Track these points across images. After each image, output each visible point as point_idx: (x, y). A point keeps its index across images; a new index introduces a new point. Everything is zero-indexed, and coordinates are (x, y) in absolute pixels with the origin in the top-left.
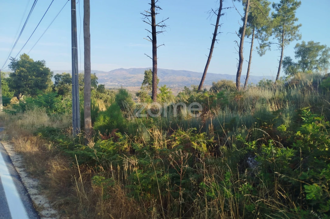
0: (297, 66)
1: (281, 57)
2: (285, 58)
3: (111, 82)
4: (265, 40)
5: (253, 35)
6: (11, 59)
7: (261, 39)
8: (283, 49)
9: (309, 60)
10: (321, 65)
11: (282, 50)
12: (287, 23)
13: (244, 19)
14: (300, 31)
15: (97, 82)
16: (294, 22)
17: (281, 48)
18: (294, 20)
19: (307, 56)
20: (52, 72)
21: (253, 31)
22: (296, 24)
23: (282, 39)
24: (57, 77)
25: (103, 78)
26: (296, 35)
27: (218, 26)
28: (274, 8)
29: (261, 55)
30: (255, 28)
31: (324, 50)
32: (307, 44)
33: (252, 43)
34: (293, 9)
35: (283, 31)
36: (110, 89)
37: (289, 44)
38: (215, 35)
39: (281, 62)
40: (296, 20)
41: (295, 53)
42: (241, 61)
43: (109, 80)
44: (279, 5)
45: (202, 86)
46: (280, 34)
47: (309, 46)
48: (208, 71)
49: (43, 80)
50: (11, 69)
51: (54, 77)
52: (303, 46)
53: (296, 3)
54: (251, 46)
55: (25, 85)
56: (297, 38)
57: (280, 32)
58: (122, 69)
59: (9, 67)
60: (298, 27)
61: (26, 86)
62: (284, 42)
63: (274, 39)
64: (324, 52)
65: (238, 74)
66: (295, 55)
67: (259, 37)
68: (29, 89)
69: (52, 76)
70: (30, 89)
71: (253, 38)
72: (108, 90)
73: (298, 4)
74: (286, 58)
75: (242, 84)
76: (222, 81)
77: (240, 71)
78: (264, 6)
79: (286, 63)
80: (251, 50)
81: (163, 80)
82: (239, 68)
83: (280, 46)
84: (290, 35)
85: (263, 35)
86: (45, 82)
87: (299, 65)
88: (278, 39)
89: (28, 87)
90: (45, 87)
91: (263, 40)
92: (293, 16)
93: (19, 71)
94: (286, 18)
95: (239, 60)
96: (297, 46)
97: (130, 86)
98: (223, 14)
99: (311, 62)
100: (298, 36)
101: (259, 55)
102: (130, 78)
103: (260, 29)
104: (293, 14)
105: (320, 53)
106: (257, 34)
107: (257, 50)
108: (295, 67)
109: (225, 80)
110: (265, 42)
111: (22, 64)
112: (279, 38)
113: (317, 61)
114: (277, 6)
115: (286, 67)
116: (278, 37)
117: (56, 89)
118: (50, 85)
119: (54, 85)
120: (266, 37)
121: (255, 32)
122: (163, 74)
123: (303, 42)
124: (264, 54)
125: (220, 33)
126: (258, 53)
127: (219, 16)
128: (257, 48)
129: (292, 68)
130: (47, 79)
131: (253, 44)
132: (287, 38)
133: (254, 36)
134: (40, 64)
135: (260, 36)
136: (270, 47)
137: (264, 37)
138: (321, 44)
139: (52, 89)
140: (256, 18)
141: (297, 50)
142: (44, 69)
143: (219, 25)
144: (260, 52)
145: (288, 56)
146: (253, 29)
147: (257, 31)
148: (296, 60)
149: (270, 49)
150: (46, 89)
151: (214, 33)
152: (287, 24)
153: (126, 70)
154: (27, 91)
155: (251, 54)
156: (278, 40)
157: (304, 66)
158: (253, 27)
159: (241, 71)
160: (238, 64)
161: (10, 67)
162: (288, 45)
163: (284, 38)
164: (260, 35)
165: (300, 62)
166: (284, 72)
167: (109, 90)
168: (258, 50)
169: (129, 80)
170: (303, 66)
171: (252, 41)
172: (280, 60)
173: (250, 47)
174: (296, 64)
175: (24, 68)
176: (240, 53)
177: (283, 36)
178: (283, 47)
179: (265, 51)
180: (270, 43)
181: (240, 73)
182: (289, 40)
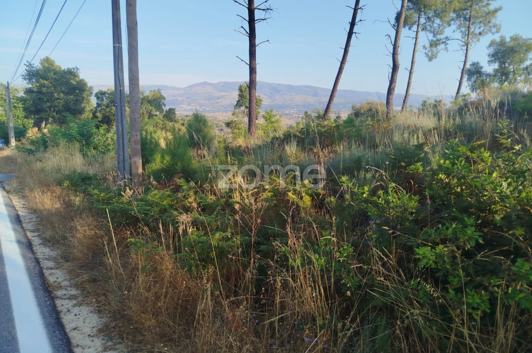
0: (492, 78)
1: (465, 62)
2: (471, 65)
3: (189, 104)
4: (439, 33)
5: (418, 25)
6: (28, 64)
7: (431, 32)
8: (469, 48)
9: (511, 67)
11: (467, 50)
12: (477, 4)
15: (163, 104)
16: (491, 2)
17: (465, 48)
19: (508, 61)
20: (91, 88)
21: (419, 17)
22: (493, 6)
23: (467, 32)
24: (100, 95)
25: (176, 98)
26: (491, 25)
27: (357, 10)
29: (430, 59)
30: (423, 13)
32: (508, 40)
33: (416, 38)
35: (470, 18)
36: (187, 116)
37: (478, 41)
38: (353, 24)
39: (464, 72)
41: (489, 55)
42: (395, 68)
43: (185, 101)
46: (466, 24)
47: (512, 44)
48: (340, 87)
49: (76, 101)
50: (26, 81)
51: (94, 95)
52: (502, 43)
54: (415, 44)
55: (50, 107)
56: (494, 30)
57: (465, 19)
58: (205, 84)
59: (23, 77)
60: (496, 11)
61: (50, 110)
62: (470, 37)
63: (454, 31)
65: (390, 90)
66: (488, 59)
67: (428, 28)
68: (55, 114)
69: (91, 93)
70: (57, 114)
71: (418, 29)
72: (183, 117)
74: (473, 64)
75: (396, 107)
76: (368, 104)
77: (393, 86)
79: (474, 72)
80: (414, 51)
81: (272, 102)
82: (392, 81)
83: (463, 44)
84: (482, 25)
85: (435, 25)
86: (81, 103)
87: (495, 76)
88: (461, 31)
89: (54, 112)
90: (81, 112)
91: (435, 33)
93: (38, 84)
95: (392, 67)
96: (492, 43)
97: (219, 111)
99: (514, 71)
100: (495, 26)
101: (426, 59)
102: (219, 98)
103: (430, 15)
106: (425, 23)
107: (424, 51)
108: (488, 80)
109: (372, 101)
110: (439, 37)
111: (43, 74)
112: (463, 29)
116: (462, 29)
117: (98, 114)
118: (88, 109)
119: (95, 108)
120: (441, 28)
121: (422, 21)
122: (272, 91)
123: (502, 38)
124: (435, 58)
125: (360, 20)
126: (425, 55)
128: (424, 47)
129: (483, 82)
130: (83, 98)
131: (418, 41)
132: (477, 31)
133: (419, 27)
134: (71, 73)
135: (431, 27)
136: (447, 46)
137: (437, 28)
139: (91, 116)
141: (491, 50)
142: (77, 82)
143: (360, 8)
144: (430, 54)
145: (475, 60)
146: (419, 15)
147: (425, 19)
148: (489, 68)
149: (446, 49)
150: (82, 114)
151: (351, 22)
152: (478, 6)
153: (212, 85)
154: (53, 117)
155: (414, 56)
156: (461, 34)
157: (503, 78)
158: (419, 11)
159: (395, 86)
160: (391, 74)
161: (24, 79)
162: (477, 42)
163: (471, 30)
164: (430, 25)
165: (496, 71)
166: (468, 88)
167: (185, 118)
168: (426, 51)
169: (217, 101)
170: (502, 78)
171: (417, 35)
172: (462, 68)
173: (414, 45)
174: (488, 75)
175: (46, 80)
176: (394, 55)
177: (469, 27)
178: (469, 46)
179: (438, 52)
180: (446, 38)
181: (393, 89)
182: (480, 34)
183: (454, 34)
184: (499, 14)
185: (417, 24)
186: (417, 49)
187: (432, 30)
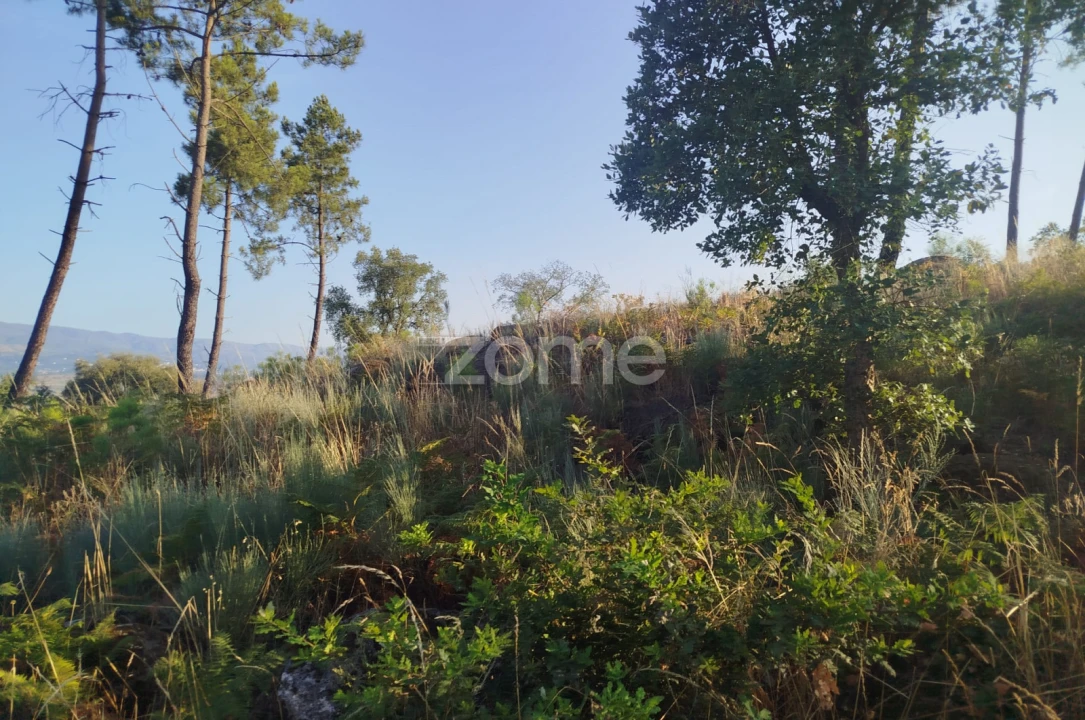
0: (368, 316)
1: (320, 286)
2: (331, 292)
4: (269, 228)
5: (227, 207)
7: (253, 224)
8: (323, 262)
9: (395, 300)
10: (424, 317)
11: (321, 264)
12: (329, 188)
13: (192, 150)
14: (365, 216)
16: (348, 188)
17: (317, 260)
18: (345, 184)
19: (390, 291)
21: (227, 193)
22: (353, 194)
23: (317, 233)
26: (355, 226)
27: (91, 153)
28: (287, 134)
29: (258, 276)
30: (233, 186)
31: (428, 276)
32: (384, 255)
33: (225, 232)
34: (340, 150)
35: (319, 209)
37: (336, 251)
38: (81, 182)
39: (321, 303)
40: (353, 183)
41: (358, 278)
42: (191, 287)
44: (301, 130)
45: (29, 377)
46: (312, 219)
47: (391, 263)
48: (55, 319)
52: (376, 260)
53: (347, 134)
54: (224, 243)
56: (360, 236)
57: (310, 209)
60: (358, 204)
62: (323, 241)
63: (294, 229)
64: (430, 282)
65: (184, 335)
66: (357, 283)
67: (248, 215)
71: (226, 215)
73: (352, 138)
74: (334, 291)
75: (198, 369)
76: (118, 360)
77: (190, 324)
78: (257, 120)
79: (335, 304)
80: (223, 256)
82: (187, 315)
83: (312, 252)
84: (338, 224)
85: (260, 212)
87: (372, 313)
88: (307, 231)
91: (262, 227)
92: (344, 171)
94: (325, 172)
95: (184, 285)
96: (360, 258)
98: (111, 114)
99: (400, 307)
100: (362, 229)
101: (249, 275)
103: (249, 192)
104: (343, 165)
105: (421, 284)
106: (239, 205)
107: (242, 258)
108: (362, 320)
109: (126, 353)
110: (266, 235)
112: (310, 227)
113: (415, 305)
114: (295, 131)
115: (337, 317)
116: (307, 227)
120: (271, 220)
121: (234, 199)
123: (375, 250)
124: (267, 274)
125: (101, 177)
126: (246, 267)
127: (94, 115)
128: (242, 251)
129: (354, 323)
131: (230, 237)
132: (334, 234)
133: (230, 211)
135: (252, 215)
136: (284, 254)
137: (265, 218)
138: (419, 261)
140: (235, 154)
141: (361, 270)
143: (98, 151)
144: (255, 265)
145: (337, 285)
146: (227, 188)
147: (240, 197)
148: (362, 300)
149: (282, 260)
151: (75, 176)
152: (329, 191)
155: (225, 267)
156: (305, 235)
157: (385, 317)
158: (225, 179)
159: (194, 325)
160: (182, 300)
162: (334, 254)
163: (324, 231)
164: (249, 210)
165: (373, 305)
166: (330, 333)
168: (248, 260)
170: (382, 317)
171: (226, 226)
172: (316, 296)
173: (221, 245)
174: (361, 311)
176: (187, 260)
177: (319, 224)
178: (324, 257)
179: (270, 264)
180: (281, 239)
181: (191, 332)
182: (339, 238)
183: (294, 233)
184: (363, 209)
185: (224, 203)
186: (227, 253)
187: (255, 220)
